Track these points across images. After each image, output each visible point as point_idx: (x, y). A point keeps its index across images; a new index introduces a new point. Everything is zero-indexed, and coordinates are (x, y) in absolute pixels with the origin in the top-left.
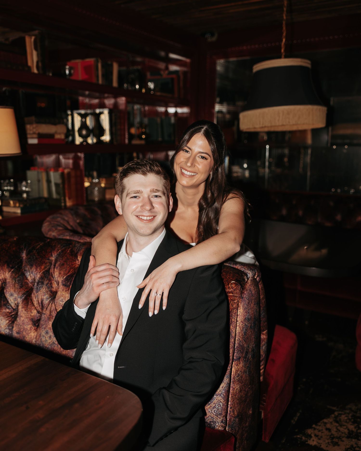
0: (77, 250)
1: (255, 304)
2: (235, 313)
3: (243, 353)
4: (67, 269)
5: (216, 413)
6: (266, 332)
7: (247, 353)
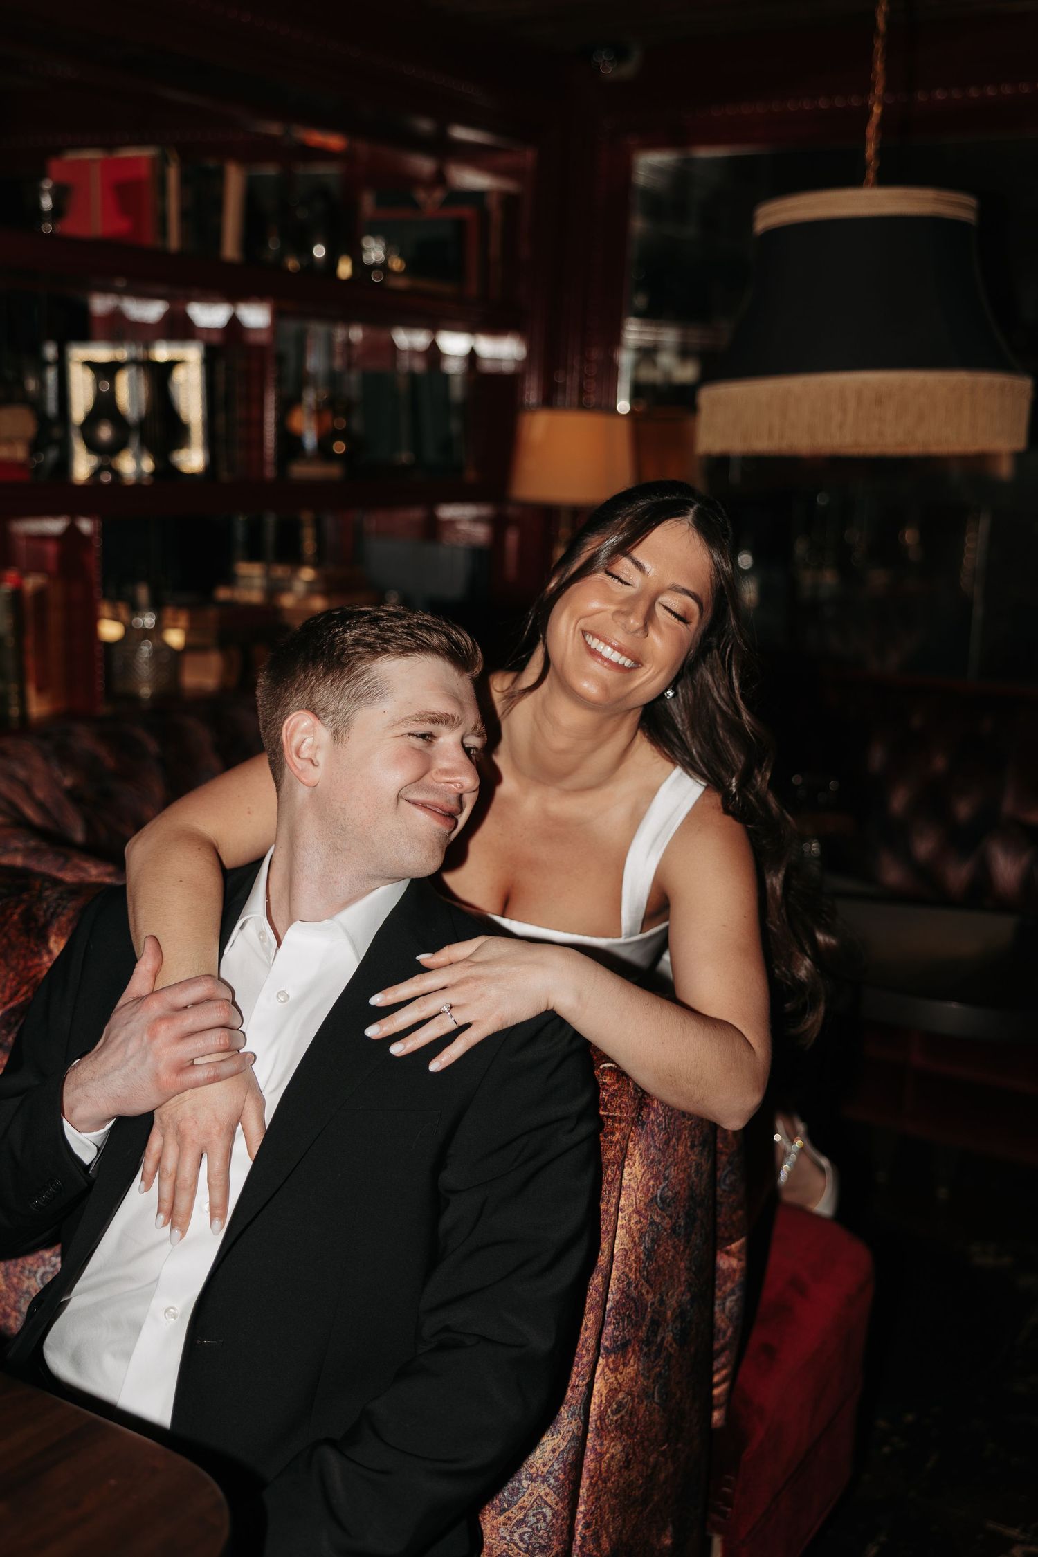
0: (48, 914)
1: (692, 1147)
2: (613, 1179)
3: (641, 1327)
4: (9, 984)
5: (528, 1545)
6: (742, 1245)
7: (656, 1325)
